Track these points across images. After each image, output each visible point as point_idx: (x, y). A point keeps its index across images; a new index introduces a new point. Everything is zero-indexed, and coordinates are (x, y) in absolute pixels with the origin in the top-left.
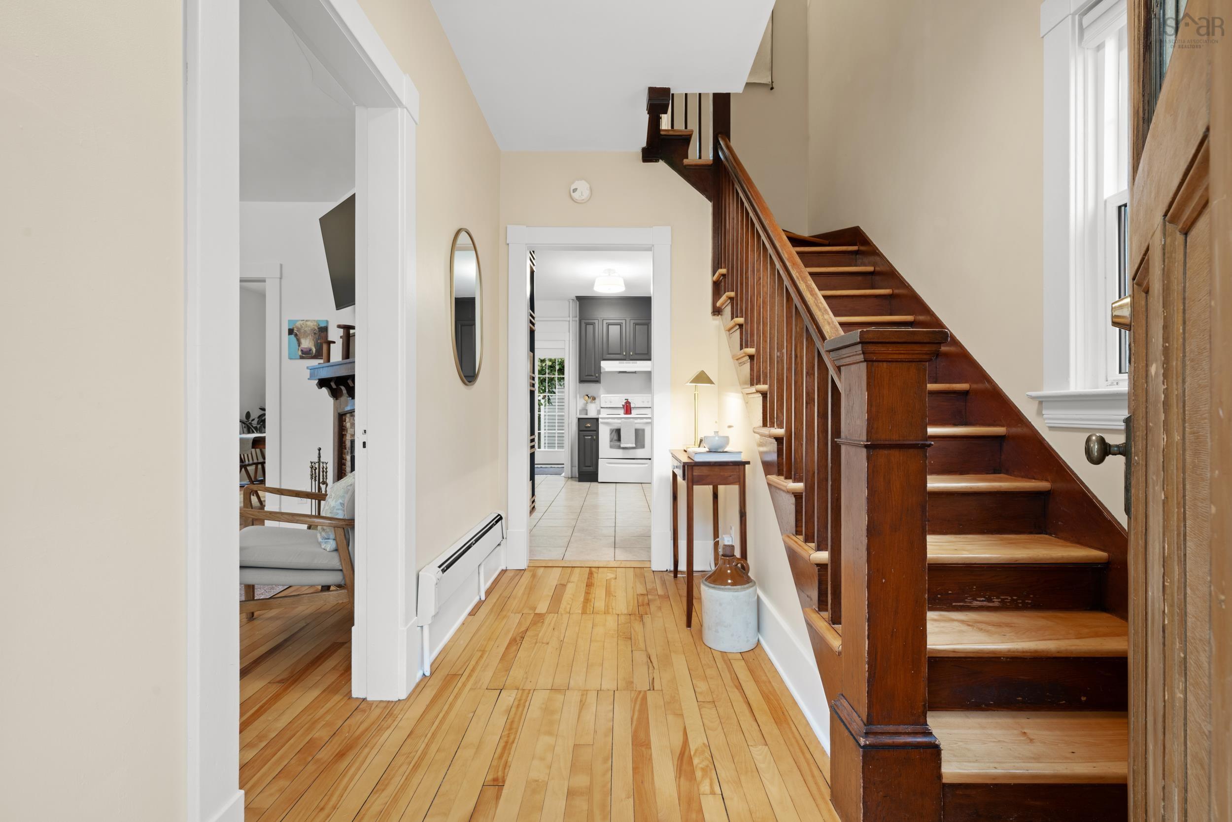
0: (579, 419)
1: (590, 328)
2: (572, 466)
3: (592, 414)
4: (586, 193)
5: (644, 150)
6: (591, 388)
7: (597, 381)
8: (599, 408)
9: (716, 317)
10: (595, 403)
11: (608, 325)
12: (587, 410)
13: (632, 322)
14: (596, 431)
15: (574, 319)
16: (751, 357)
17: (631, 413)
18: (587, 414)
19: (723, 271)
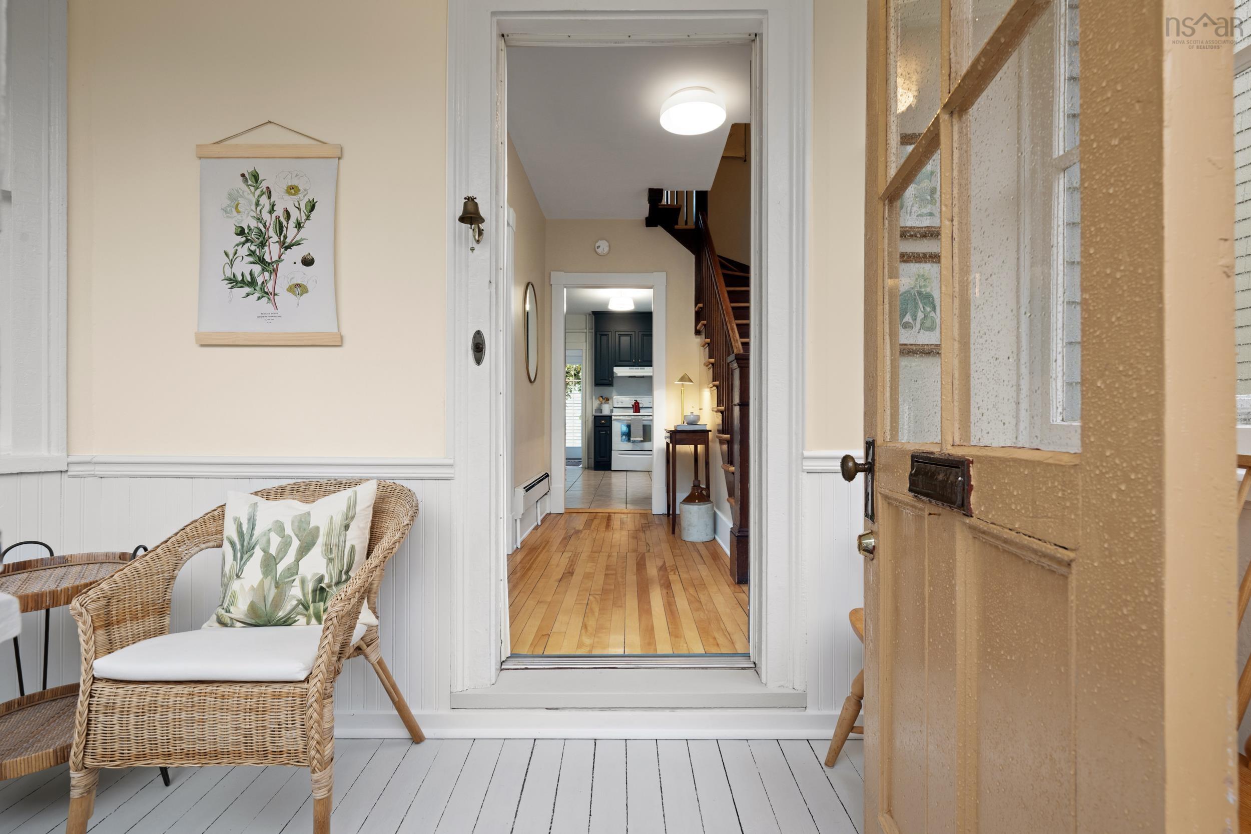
0: (595, 417)
1: (604, 338)
2: (588, 459)
3: (606, 411)
4: (606, 249)
5: (647, 219)
6: (605, 391)
7: (610, 384)
8: (611, 408)
9: (697, 336)
10: (608, 403)
11: (620, 336)
12: (601, 410)
13: (640, 334)
14: (610, 427)
15: (590, 331)
16: (713, 364)
17: (639, 412)
18: (601, 413)
19: (701, 305)
